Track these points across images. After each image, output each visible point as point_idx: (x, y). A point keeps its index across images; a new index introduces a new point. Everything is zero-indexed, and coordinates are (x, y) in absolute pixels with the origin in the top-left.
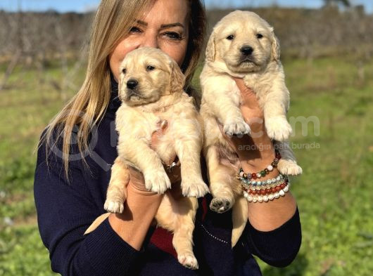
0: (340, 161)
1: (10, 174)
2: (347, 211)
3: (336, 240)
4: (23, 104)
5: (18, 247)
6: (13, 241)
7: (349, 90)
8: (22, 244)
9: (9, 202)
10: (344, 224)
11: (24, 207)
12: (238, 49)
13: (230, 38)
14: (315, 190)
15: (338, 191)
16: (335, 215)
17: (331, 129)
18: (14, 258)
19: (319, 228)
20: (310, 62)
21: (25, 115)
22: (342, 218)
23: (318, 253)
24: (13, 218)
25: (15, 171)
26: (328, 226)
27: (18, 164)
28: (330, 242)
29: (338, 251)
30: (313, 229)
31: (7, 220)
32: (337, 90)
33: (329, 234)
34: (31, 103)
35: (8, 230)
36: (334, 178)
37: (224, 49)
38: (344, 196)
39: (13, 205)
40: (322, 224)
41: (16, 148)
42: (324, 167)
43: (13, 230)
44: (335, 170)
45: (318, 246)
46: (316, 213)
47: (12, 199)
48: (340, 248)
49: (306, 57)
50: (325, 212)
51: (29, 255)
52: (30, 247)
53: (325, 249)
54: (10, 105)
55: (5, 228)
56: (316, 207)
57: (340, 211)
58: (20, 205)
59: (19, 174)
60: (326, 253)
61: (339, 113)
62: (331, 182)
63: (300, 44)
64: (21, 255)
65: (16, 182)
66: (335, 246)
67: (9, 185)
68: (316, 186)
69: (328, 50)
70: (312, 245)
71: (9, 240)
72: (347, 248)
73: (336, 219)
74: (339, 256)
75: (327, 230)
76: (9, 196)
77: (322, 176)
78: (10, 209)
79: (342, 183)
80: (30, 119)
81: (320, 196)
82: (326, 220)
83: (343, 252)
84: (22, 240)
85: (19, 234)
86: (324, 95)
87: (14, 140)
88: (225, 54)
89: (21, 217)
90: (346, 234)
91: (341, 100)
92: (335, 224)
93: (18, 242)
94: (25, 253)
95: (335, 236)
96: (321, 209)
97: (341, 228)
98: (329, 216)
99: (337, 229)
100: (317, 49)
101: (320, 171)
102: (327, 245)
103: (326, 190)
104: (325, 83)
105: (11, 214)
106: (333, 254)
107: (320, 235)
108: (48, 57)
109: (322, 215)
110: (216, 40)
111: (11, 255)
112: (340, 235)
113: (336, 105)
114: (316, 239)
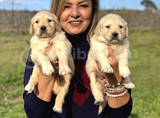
0: (152, 76)
1: (7, 79)
2: (155, 97)
3: (151, 109)
4: (13, 50)
5: (10, 111)
6: (8, 108)
7: (156, 46)
8: (12, 109)
9: (7, 91)
10: (154, 103)
11: (13, 93)
12: (111, 33)
13: (108, 27)
14: (142, 88)
15: (152, 88)
16: (150, 99)
17: (149, 62)
18: (9, 115)
19: (143, 104)
20: (139, 34)
21: (14, 55)
22: (153, 100)
23: (143, 115)
24: (8, 98)
25: (9, 78)
26: (147, 103)
27: (11, 75)
28: (148, 110)
29: (152, 114)
30: (141, 104)
31: (6, 99)
32: (151, 46)
33: (148, 107)
34: (17, 50)
35: (6, 103)
36: (150, 83)
37: (104, 32)
38: (154, 91)
39: (8, 92)
40: (145, 102)
41: (10, 69)
42: (145, 78)
43: (8, 103)
44: (150, 80)
45: (143, 112)
46: (142, 98)
47: (8, 90)
48: (153, 113)
49: (138, 31)
50: (146, 97)
51: (15, 114)
52: (16, 110)
53: (146, 113)
54: (7, 50)
55: (5, 102)
56: (142, 95)
57: (152, 97)
58: (12, 92)
59: (11, 80)
60: (146, 115)
61: (152, 56)
62: (149, 85)
63: (135, 26)
64: (12, 114)
65: (10, 83)
66: (150, 112)
67: (7, 84)
68: (142, 86)
69: (147, 28)
70: (140, 111)
71: (7, 107)
72: (155, 113)
73: (151, 100)
74: (152, 116)
75: (147, 105)
76: (6, 89)
77: (145, 82)
78: (7, 94)
79: (154, 85)
80: (16, 56)
81: (144, 91)
82: (146, 101)
83: (154, 114)
84: (12, 107)
85: (11, 105)
86: (145, 48)
87: (9, 65)
88: (105, 35)
89: (12, 98)
90: (155, 107)
91: (153, 50)
92: (150, 102)
93: (10, 108)
94: (13, 113)
95: (150, 108)
96: (144, 96)
97: (153, 104)
98: (148, 99)
99: (151, 105)
100: (142, 28)
101: (143, 80)
102: (146, 111)
103: (147, 88)
104: (146, 42)
105: (7, 96)
106: (149, 115)
107: (144, 107)
108: (24, 30)
109: (145, 99)
110: (101, 27)
111: (7, 114)
112: (153, 107)
113: (151, 52)
114: (142, 109)
